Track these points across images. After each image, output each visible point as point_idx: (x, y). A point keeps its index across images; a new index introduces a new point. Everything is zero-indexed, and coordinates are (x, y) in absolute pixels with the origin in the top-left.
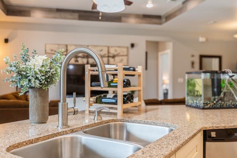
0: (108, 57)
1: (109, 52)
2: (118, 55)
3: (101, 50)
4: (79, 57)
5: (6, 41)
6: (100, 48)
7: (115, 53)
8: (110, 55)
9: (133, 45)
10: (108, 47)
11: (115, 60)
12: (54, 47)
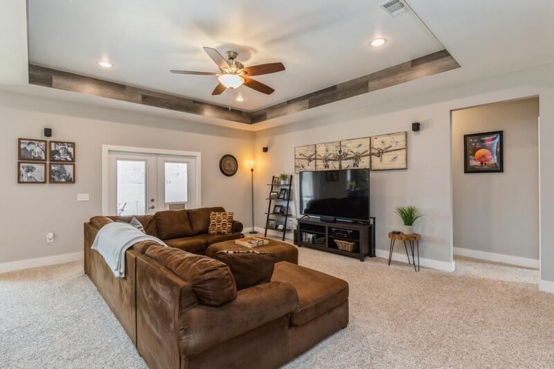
0: (371, 155)
1: (371, 148)
2: (387, 151)
3: (360, 145)
4: (330, 160)
5: (265, 150)
6: (357, 143)
7: (383, 147)
8: (373, 151)
9: (416, 127)
10: (370, 138)
11: (381, 161)
12: (303, 150)
